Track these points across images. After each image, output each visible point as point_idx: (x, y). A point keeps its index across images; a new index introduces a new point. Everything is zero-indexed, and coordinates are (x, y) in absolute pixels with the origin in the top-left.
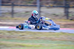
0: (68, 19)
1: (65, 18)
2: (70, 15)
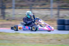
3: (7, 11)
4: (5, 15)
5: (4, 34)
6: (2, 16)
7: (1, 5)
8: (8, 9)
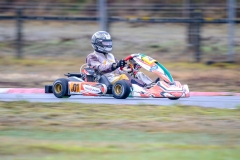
0: (198, 60)
1: (191, 57)
2: (207, 49)
3: (207, 32)
5: (199, 114)
6: (190, 49)
7: (189, 12)
8: (211, 25)
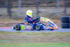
4: (12, 14)
